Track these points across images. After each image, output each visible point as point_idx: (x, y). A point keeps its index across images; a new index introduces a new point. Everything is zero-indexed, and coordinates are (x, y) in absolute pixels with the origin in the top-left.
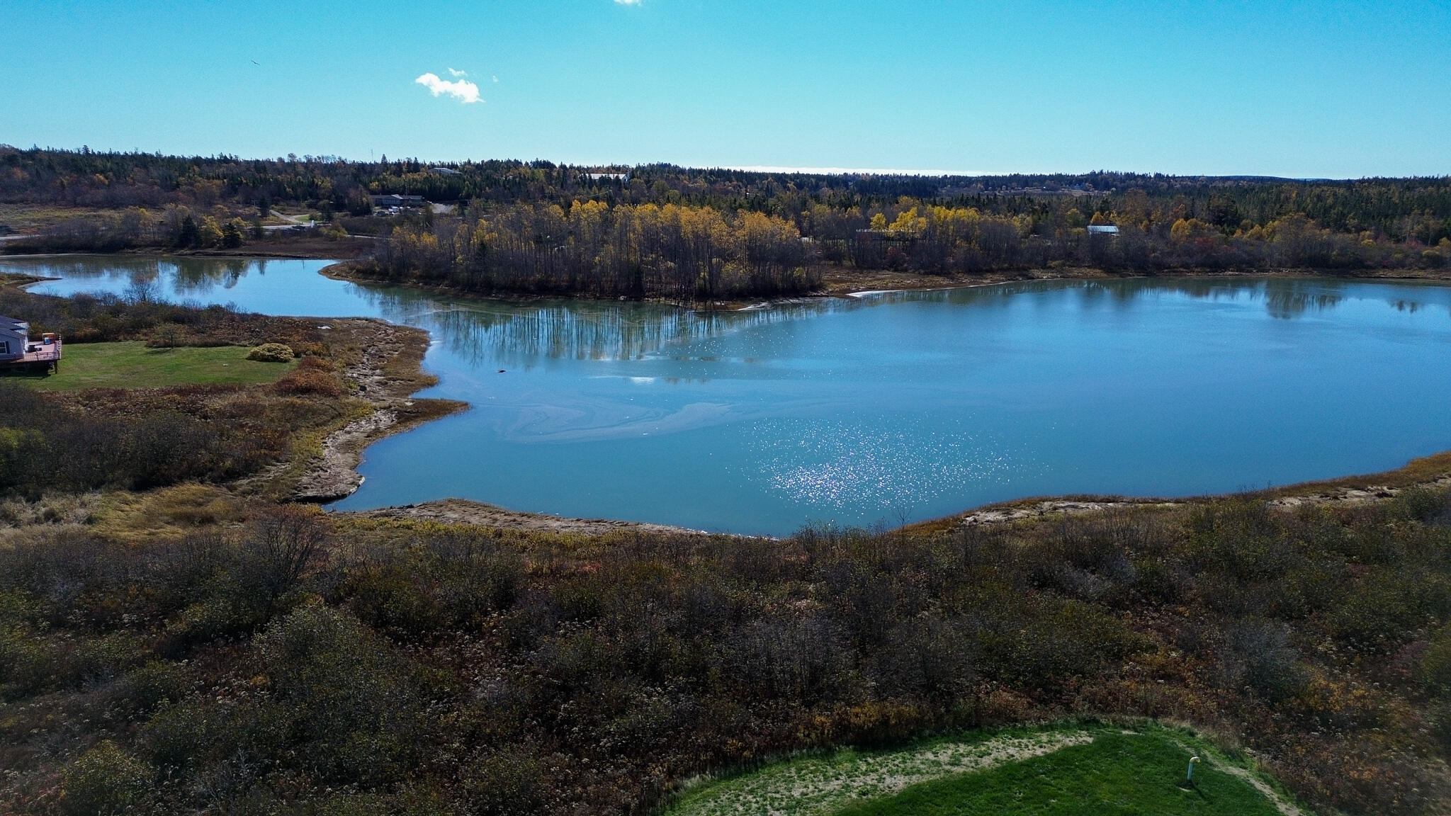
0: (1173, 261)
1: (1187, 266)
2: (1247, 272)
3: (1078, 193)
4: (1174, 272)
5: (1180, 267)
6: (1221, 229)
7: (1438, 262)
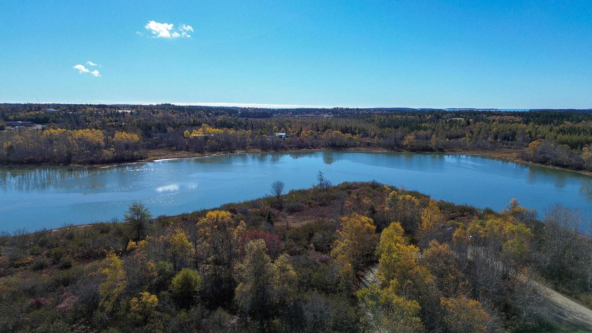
1: (291, 148)
2: (312, 149)
5: (289, 148)
7: (369, 145)
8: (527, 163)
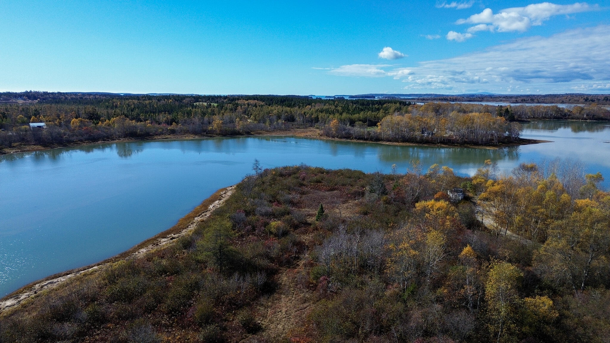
0: (74, 138)
2: (107, 141)
3: (20, 101)
4: (76, 144)
6: (92, 121)
7: (173, 132)
8: (333, 139)
